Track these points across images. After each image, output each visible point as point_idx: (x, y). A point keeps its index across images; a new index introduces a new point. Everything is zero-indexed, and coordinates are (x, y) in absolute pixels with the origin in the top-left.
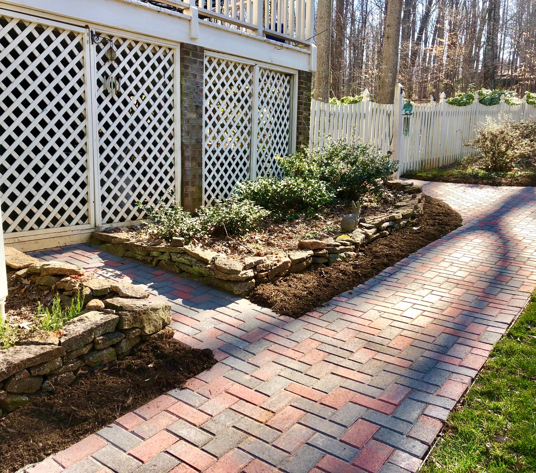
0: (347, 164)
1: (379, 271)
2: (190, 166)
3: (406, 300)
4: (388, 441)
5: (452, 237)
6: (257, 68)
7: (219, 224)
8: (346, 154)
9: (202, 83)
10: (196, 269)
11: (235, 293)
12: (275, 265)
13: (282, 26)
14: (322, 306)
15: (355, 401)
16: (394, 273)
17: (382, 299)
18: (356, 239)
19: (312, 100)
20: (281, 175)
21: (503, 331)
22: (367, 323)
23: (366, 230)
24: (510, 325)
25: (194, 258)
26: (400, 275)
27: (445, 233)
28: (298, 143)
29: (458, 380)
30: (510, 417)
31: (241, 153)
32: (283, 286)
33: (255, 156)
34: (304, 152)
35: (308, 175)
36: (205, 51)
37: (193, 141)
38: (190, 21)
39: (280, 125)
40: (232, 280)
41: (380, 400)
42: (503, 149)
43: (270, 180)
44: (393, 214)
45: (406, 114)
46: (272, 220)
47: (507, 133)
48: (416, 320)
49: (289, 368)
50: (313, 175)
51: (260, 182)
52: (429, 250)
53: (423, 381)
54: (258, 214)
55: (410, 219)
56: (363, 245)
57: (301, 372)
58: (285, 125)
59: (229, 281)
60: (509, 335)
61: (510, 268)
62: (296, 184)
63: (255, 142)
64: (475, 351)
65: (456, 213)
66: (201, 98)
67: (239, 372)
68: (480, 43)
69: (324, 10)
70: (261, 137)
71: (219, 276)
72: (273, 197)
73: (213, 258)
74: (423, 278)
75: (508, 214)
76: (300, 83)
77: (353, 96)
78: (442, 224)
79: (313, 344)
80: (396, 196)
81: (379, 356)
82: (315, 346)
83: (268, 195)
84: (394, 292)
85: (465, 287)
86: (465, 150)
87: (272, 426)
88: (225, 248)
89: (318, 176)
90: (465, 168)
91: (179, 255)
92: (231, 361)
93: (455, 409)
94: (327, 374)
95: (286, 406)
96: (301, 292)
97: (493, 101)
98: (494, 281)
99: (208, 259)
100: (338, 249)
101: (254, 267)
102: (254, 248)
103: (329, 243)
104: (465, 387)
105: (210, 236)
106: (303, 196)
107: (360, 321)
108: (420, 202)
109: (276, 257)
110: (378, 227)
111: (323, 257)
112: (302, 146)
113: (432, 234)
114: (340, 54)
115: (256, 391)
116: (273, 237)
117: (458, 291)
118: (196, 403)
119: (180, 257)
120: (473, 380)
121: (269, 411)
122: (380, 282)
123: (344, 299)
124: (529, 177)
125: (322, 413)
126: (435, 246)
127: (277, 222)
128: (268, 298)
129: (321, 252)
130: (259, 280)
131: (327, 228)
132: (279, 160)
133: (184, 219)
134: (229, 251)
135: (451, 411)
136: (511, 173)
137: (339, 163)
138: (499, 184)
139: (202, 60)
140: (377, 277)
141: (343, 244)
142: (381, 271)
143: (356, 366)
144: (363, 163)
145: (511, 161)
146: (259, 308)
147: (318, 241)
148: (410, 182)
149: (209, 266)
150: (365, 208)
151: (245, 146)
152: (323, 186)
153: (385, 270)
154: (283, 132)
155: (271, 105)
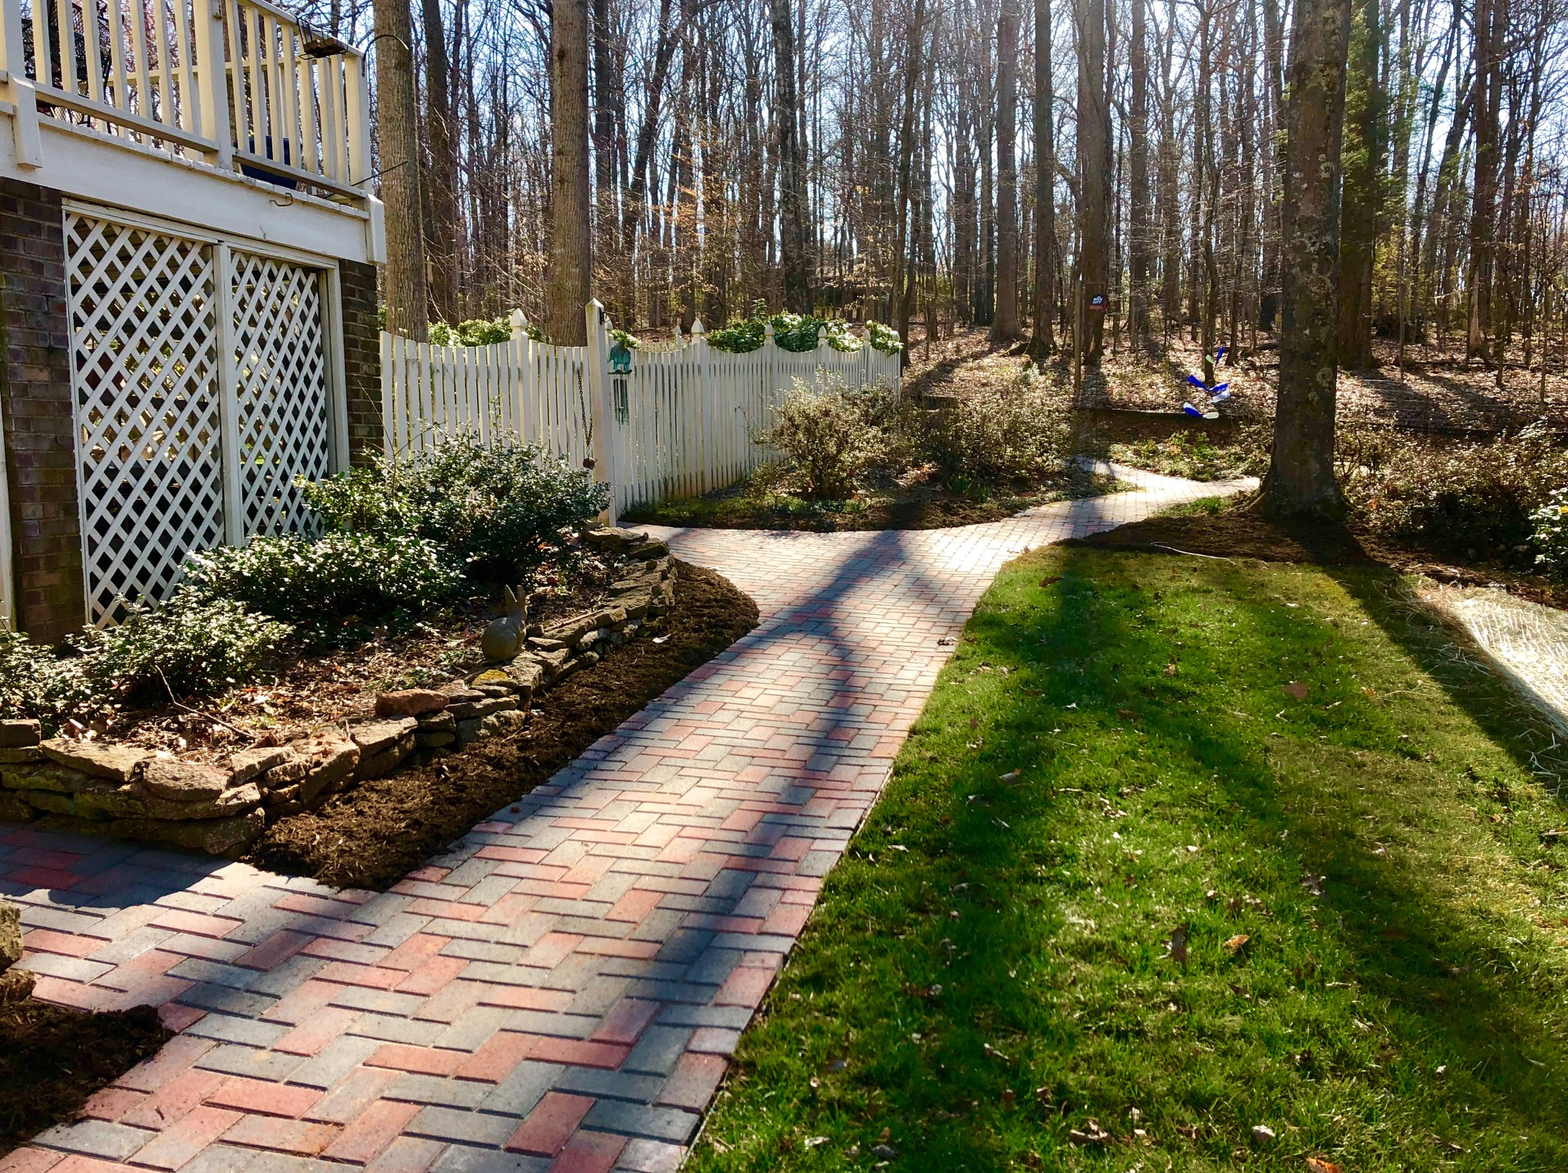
0: (488, 494)
1: (582, 749)
2: (39, 514)
3: (644, 807)
4: (615, 1126)
5: (739, 654)
6: (224, 252)
7: (145, 672)
8: (482, 469)
9: (63, 288)
10: (86, 800)
11: (211, 851)
12: (318, 764)
13: (286, 144)
14: (448, 852)
15: (536, 1054)
16: (616, 750)
17: (590, 813)
18: (522, 678)
19: (382, 333)
20: (314, 528)
21: (842, 846)
22: (556, 874)
23: (544, 654)
24: (855, 830)
25: (77, 771)
26: (629, 754)
27: (723, 645)
28: (355, 444)
29: (758, 964)
30: (854, 1017)
31: (195, 472)
32: (344, 815)
33: (236, 479)
34: (372, 466)
35: (387, 525)
36: (64, 201)
37: (45, 446)
38: (11, 117)
39: (302, 397)
40: (199, 816)
41: (593, 1041)
42: (833, 449)
43: (284, 543)
44: (606, 611)
45: (618, 372)
46: (297, 650)
47: (838, 415)
48: (667, 850)
49: (371, 1012)
50: (400, 524)
51: (258, 549)
52: (690, 688)
53: (685, 982)
54: (258, 635)
55: (644, 620)
56: (538, 692)
57: (404, 1016)
58: (315, 399)
59: (189, 821)
60: (852, 852)
61: (855, 709)
62: (357, 550)
63: (235, 444)
64: (789, 897)
65: (746, 599)
66: (61, 327)
67: (238, 1047)
68: (772, 205)
69: (396, 99)
70: (249, 429)
71: (159, 812)
72: (295, 587)
73: (138, 765)
74: (680, 754)
75: (850, 594)
76: (345, 292)
77: (491, 320)
78: (716, 626)
79: (429, 946)
80: (610, 566)
81: (589, 945)
82: (436, 950)
83: (283, 584)
84: (616, 794)
85: (769, 762)
86: (758, 453)
87: (338, 1155)
88: (167, 735)
89: (415, 527)
90: (760, 494)
91: (26, 770)
92: (213, 1025)
93: (751, 1025)
94: (467, 1008)
95: (370, 1102)
96: (390, 824)
97: (804, 342)
98: (825, 742)
99: (122, 768)
100: (478, 706)
101: (256, 775)
102: (254, 727)
103: (455, 694)
104: (769, 976)
105: (118, 706)
106: (380, 581)
107: (541, 872)
108: (664, 577)
109: (319, 744)
110: (572, 644)
111: (443, 730)
112: (366, 451)
113: (695, 650)
114: (449, 212)
115: (289, 1083)
116: (305, 693)
117: (752, 773)
118: (121, 1147)
119: (30, 774)
120: (785, 958)
121: (326, 1123)
122: (584, 775)
123: (500, 827)
124: (886, 508)
125: (460, 1098)
126: (704, 678)
127: (313, 653)
128: (305, 851)
129: (436, 720)
130: (276, 808)
131: (449, 657)
132: (306, 490)
133: (35, 666)
134: (183, 742)
135: (744, 1032)
136: (852, 501)
137: (466, 492)
138: (831, 528)
139: (56, 225)
140: (576, 763)
141: (489, 694)
142: (583, 749)
143: (535, 977)
144: (525, 491)
145: (850, 476)
146: (281, 881)
147: (427, 691)
148: (639, 531)
149: (126, 787)
150: (540, 599)
151: (206, 455)
152: (430, 551)
153: (594, 746)
154: (309, 415)
155: (270, 346)
